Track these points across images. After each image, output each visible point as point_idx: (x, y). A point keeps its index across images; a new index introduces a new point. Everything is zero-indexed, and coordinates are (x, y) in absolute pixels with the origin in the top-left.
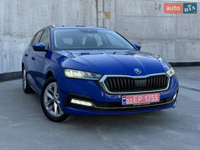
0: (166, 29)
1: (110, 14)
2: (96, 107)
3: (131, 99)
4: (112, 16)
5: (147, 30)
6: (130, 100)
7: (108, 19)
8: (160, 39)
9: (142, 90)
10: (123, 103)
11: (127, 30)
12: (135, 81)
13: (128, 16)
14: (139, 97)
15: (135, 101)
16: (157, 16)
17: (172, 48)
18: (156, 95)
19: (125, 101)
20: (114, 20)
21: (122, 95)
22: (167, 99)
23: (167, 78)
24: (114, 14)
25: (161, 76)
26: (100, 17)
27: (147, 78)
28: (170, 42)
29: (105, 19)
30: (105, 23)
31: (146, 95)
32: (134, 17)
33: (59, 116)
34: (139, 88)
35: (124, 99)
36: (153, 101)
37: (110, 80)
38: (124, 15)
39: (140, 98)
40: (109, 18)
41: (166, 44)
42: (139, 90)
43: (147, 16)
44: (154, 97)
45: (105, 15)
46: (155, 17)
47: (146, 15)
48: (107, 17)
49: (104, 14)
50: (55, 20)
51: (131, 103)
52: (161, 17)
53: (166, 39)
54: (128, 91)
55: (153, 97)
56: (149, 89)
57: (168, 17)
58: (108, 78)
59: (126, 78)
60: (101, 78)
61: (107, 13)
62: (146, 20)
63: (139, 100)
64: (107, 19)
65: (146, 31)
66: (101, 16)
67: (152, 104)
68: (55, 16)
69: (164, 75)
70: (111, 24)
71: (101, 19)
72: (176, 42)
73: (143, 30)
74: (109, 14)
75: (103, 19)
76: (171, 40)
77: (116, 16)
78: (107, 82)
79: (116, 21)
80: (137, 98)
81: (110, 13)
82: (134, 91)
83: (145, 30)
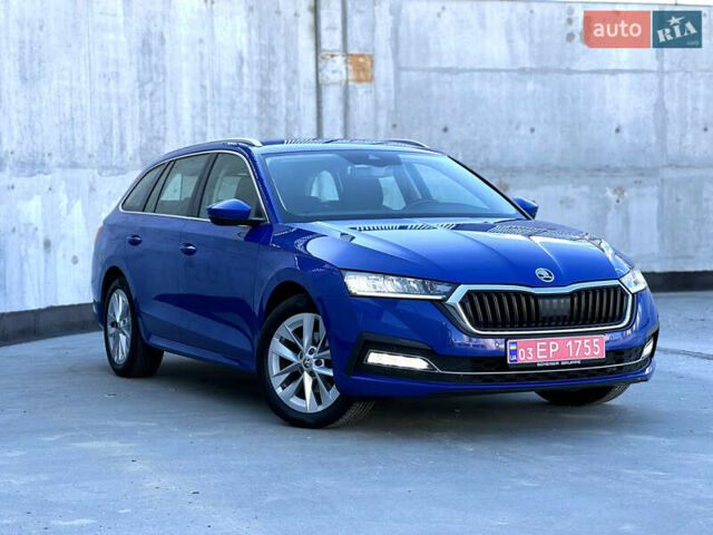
0: (615, 127)
1: (372, 62)
2: (439, 371)
3: (531, 349)
4: (384, 69)
5: (532, 130)
6: (527, 352)
7: (365, 84)
8: (592, 169)
9: (557, 326)
10: (510, 359)
11: (445, 130)
12: (540, 302)
13: (448, 71)
14: (552, 343)
15: (542, 354)
16: (574, 68)
17: (644, 206)
18: (595, 340)
19: (514, 352)
20: (392, 88)
21: (507, 338)
22: (627, 354)
23: (624, 294)
24: (391, 63)
25: (608, 288)
26: (329, 74)
27: (571, 295)
28: (636, 182)
29: (351, 83)
30: (351, 102)
31: (568, 340)
32: (476, 74)
33: (320, 408)
34: (551, 319)
35: (513, 347)
36: (588, 355)
37: (476, 298)
38: (433, 64)
39: (554, 347)
40: (371, 80)
41: (620, 190)
42: (550, 326)
43: (532, 71)
44: (591, 344)
45: (350, 67)
46: (569, 72)
47: (528, 65)
48: (362, 75)
49: (346, 62)
50: (152, 94)
51: (530, 359)
52: (592, 72)
53: (617, 170)
54: (521, 327)
55: (587, 346)
56: (576, 325)
57: (622, 71)
58: (469, 294)
59: (517, 294)
60: (449, 294)
61: (361, 60)
62: (530, 86)
63: (552, 351)
64: (358, 85)
65: (528, 132)
66: (334, 72)
67: (585, 363)
68: (151, 79)
69: (616, 288)
70: (377, 107)
71: (335, 84)
72: (662, 180)
73: (518, 128)
74: (369, 63)
75: (343, 83)
76: (642, 175)
77: (398, 68)
78: (468, 305)
79: (398, 91)
80: (547, 347)
81: (371, 58)
82: (537, 327)
83: (524, 131)
